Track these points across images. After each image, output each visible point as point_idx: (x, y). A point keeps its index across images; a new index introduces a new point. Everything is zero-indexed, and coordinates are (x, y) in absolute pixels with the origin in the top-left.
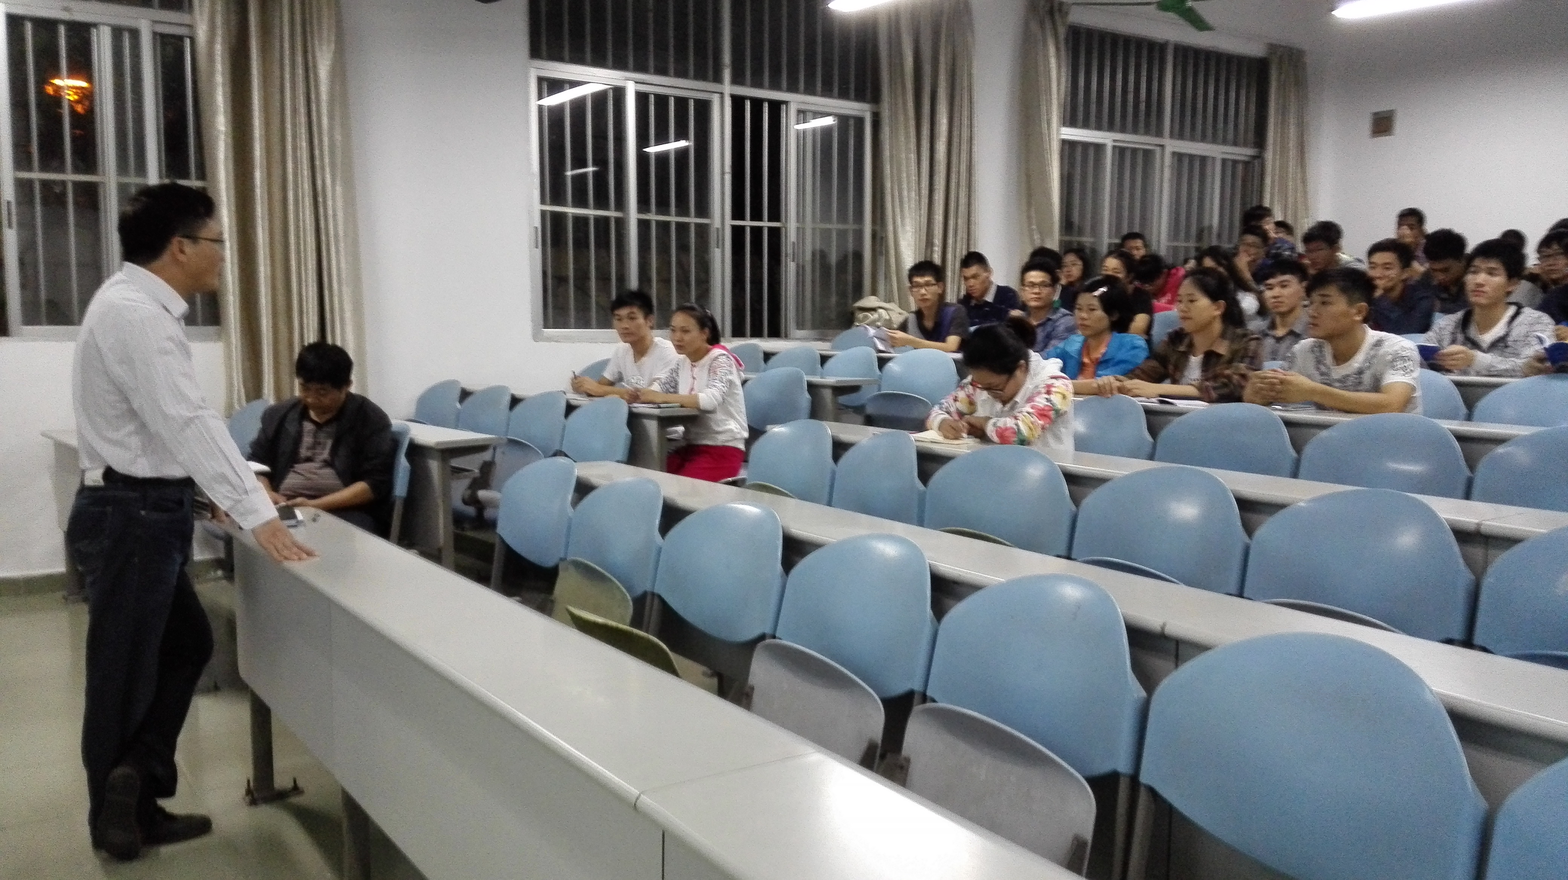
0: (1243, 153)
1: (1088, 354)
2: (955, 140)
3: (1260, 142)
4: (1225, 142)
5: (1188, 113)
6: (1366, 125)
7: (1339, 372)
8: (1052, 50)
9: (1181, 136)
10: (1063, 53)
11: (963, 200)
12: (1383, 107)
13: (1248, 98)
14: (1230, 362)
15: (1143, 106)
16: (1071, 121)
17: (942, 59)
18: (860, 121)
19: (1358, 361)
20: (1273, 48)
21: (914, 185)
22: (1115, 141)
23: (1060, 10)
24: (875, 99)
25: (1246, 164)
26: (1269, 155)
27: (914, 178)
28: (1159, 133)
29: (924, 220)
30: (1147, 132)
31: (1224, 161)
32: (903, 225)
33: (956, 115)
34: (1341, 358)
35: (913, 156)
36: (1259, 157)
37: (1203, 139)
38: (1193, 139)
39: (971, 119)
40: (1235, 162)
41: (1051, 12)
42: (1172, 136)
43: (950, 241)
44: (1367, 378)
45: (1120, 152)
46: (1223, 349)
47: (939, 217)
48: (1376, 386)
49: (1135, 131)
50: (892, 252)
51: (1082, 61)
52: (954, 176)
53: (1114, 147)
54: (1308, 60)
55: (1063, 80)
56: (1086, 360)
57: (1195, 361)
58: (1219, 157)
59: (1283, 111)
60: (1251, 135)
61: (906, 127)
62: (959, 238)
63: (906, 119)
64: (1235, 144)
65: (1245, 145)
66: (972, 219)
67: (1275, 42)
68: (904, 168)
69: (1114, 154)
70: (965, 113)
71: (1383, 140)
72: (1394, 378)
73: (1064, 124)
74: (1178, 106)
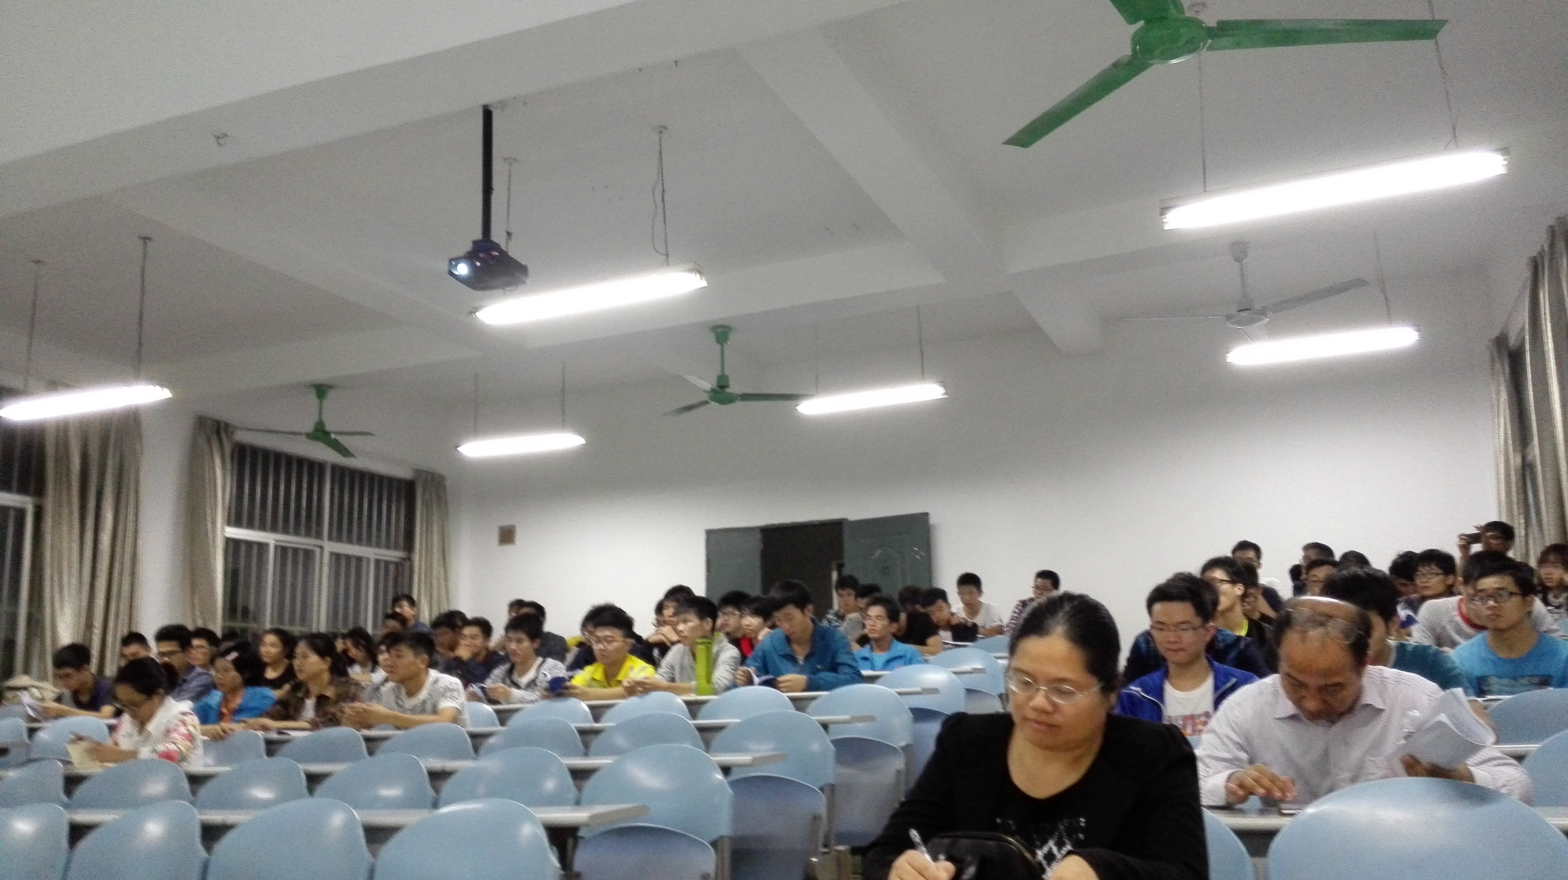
0: (394, 555)
1: (226, 706)
2: (120, 534)
3: (409, 546)
4: (378, 545)
5: (345, 521)
6: (495, 536)
7: (410, 703)
8: (218, 462)
9: (339, 539)
10: (229, 467)
11: (126, 587)
12: (506, 522)
13: (398, 513)
14: (336, 702)
15: (304, 513)
16: (236, 520)
17: (110, 463)
18: (21, 514)
19: (423, 694)
20: (418, 472)
21: (75, 571)
22: (276, 541)
23: (226, 431)
24: (39, 492)
25: (397, 564)
26: (416, 558)
27: (76, 565)
28: (319, 535)
29: (84, 604)
30: (308, 534)
31: (378, 562)
32: (62, 608)
33: (122, 511)
34: (411, 694)
35: (75, 546)
36: (409, 559)
37: (359, 541)
38: (350, 541)
39: (136, 516)
40: (387, 563)
41: (218, 432)
42: (330, 538)
43: (111, 624)
44: (429, 706)
45: (282, 551)
46: (330, 692)
47: (100, 601)
48: (435, 711)
49: (297, 533)
50: (48, 633)
51: (247, 472)
52: (117, 565)
53: (276, 547)
54: (448, 483)
55: (228, 489)
56: (224, 710)
57: (310, 703)
58: (372, 557)
59: (428, 523)
60: (401, 540)
61: (70, 521)
62: (120, 622)
63: (71, 512)
64: (388, 547)
65: (395, 548)
66: (135, 604)
67: (420, 468)
68: (65, 557)
69: (276, 552)
70: (131, 511)
71: (508, 548)
72: (446, 704)
73: (229, 523)
74: (336, 513)
